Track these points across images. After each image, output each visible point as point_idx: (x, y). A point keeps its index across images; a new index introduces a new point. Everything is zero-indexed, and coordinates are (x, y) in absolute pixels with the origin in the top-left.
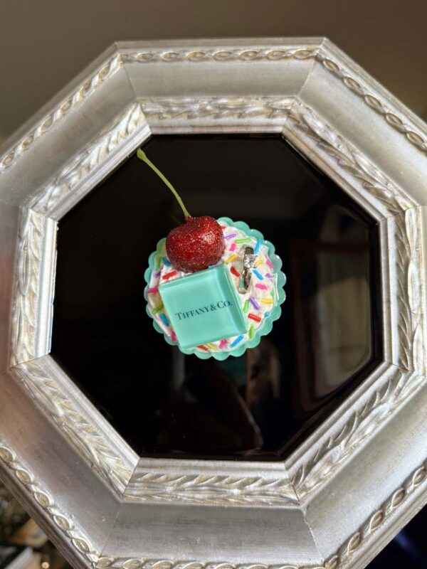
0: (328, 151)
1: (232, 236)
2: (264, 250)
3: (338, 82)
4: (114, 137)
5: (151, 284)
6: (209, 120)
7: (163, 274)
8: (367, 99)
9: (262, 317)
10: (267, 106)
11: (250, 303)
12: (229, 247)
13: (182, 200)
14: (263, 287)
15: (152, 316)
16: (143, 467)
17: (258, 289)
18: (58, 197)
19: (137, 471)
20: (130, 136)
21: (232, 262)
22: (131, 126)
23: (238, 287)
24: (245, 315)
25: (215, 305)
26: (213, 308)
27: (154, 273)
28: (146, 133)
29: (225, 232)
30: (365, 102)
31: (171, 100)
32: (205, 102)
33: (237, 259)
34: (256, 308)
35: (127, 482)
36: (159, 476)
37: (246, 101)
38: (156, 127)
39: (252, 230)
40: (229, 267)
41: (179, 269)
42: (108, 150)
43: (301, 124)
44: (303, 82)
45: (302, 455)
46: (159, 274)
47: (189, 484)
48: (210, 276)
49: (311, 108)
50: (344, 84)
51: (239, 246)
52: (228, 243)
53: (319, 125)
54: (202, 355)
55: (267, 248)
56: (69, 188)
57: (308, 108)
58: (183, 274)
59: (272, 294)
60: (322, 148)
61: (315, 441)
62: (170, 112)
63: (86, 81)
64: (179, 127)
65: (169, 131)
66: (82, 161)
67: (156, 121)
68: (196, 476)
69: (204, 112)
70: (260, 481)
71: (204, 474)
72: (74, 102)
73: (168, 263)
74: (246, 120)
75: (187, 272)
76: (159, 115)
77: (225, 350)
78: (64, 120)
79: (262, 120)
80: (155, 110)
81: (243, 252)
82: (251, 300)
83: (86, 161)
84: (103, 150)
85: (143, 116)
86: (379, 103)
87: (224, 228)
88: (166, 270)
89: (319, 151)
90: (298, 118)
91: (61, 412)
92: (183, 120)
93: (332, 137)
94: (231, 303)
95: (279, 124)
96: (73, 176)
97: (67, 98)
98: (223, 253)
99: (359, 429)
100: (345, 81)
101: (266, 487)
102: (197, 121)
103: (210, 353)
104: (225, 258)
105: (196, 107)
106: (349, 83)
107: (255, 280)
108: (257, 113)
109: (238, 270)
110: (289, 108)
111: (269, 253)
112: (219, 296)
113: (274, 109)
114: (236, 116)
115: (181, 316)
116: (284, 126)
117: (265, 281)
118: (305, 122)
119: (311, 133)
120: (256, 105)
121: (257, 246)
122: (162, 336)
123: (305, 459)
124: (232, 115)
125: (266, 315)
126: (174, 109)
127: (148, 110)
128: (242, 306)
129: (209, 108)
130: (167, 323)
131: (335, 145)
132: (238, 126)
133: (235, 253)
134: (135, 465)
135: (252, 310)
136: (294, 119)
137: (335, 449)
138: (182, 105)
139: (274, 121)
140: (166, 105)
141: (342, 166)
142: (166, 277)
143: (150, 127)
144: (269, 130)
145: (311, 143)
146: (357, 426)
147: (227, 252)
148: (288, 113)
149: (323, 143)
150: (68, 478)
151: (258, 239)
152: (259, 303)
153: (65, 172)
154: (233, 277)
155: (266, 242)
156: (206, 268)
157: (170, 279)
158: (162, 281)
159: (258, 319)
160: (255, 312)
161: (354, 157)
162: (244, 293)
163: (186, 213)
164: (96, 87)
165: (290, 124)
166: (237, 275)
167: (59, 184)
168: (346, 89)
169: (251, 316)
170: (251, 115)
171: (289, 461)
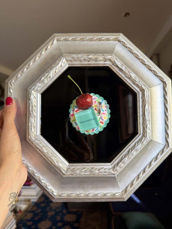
0: (122, 72)
1: (95, 99)
2: (104, 103)
3: (125, 48)
4: (57, 68)
5: (71, 113)
6: (86, 63)
7: (75, 110)
8: (134, 54)
9: (104, 122)
10: (104, 58)
11: (100, 119)
12: (94, 102)
13: (81, 89)
14: (104, 114)
15: (72, 122)
16: (70, 166)
17: (103, 114)
18: (41, 87)
19: (68, 167)
20: (62, 67)
21: (95, 107)
22: (63, 64)
23: (97, 114)
24: (99, 122)
25: (91, 119)
26: (90, 120)
27: (72, 110)
28: (67, 66)
29: (93, 98)
31: (74, 56)
32: (85, 56)
33: (97, 106)
34: (102, 120)
35: (66, 171)
36: (75, 168)
37: (97, 56)
38: (70, 64)
39: (101, 97)
40: (94, 108)
41: (80, 109)
42: (55, 72)
43: (114, 63)
44: (114, 48)
45: (115, 161)
46: (74, 110)
47: (84, 170)
48: (89, 112)
49: (117, 58)
50: (127, 49)
51: (97, 102)
52: (94, 101)
53: (119, 64)
54: (87, 133)
55: (105, 102)
56: (44, 84)
57: (116, 58)
58: (81, 110)
59: (107, 116)
60: (120, 71)
61: (119, 157)
62: (74, 60)
63: (46, 47)
64: (77, 64)
65: (74, 66)
66: (48, 75)
67: (70, 63)
68: (86, 168)
69: (85, 60)
70: (104, 169)
71: (88, 167)
72: (42, 54)
73: (76, 107)
74: (97, 63)
75: (82, 110)
76: (71, 61)
77: (93, 132)
78: (39, 60)
79: (102, 62)
80: (70, 59)
81: (98, 104)
82: (101, 118)
83: (49, 76)
84: (54, 72)
85: (66, 61)
86: (138, 55)
87: (92, 96)
88: (76, 109)
89: (119, 72)
90: (113, 62)
91: (45, 151)
92: (78, 63)
93: (123, 68)
94: (95, 119)
95: (108, 64)
96: (45, 80)
97: (40, 53)
98: (92, 104)
99: (131, 153)
100: (128, 48)
101: (106, 170)
102: (82, 63)
103: (89, 133)
104: (93, 106)
105: (83, 58)
106: (129, 49)
107: (102, 112)
108: (101, 60)
109: (97, 109)
110: (111, 59)
111: (105, 104)
112: (92, 117)
113: (106, 59)
114: (94, 61)
115: (81, 123)
116: (109, 64)
117: (105, 112)
118: (115, 63)
119: (117, 67)
120: (101, 58)
121: (102, 101)
122: (75, 128)
123: (116, 162)
124: (93, 61)
125: (105, 122)
126: (76, 59)
127: (68, 59)
128: (98, 119)
129: (86, 59)
130: (76, 124)
131: (124, 70)
132: (95, 64)
133: (96, 104)
134: (68, 165)
135: (101, 120)
136: (112, 62)
137: (125, 159)
138: (78, 58)
139: (106, 63)
140: (73, 58)
141: (127, 77)
142: (76, 111)
143: (68, 64)
144: (104, 65)
145: (117, 70)
146: (131, 152)
147: (94, 104)
148: (110, 60)
149: (121, 70)
150: (46, 171)
151: (102, 99)
152: (103, 118)
153: (43, 79)
154: (95, 111)
155: (105, 100)
156: (88, 109)
157: (77, 112)
158: (75, 113)
159: (103, 123)
160: (102, 121)
161: (130, 74)
162: (99, 116)
163: (82, 93)
164: (49, 49)
165: (111, 64)
166: (97, 110)
167: (41, 83)
168: (127, 51)
169: (101, 122)
170: (99, 61)
171: (112, 163)
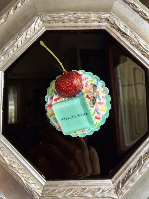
0: (126, 38)
1: (85, 79)
3: (127, 5)
4: (29, 32)
5: (48, 102)
6: (72, 24)
7: (54, 99)
8: (140, 13)
9: (101, 117)
10: (98, 17)
11: (95, 112)
12: (85, 85)
13: (62, 64)
14: (100, 103)
15: (50, 118)
16: (47, 186)
17: (100, 105)
18: (4, 61)
19: (45, 188)
20: (36, 31)
21: (86, 93)
22: (37, 27)
23: (90, 104)
24: (93, 117)
25: (80, 114)
26: (79, 116)
27: (49, 97)
28: (43, 30)
29: (83, 77)
30: (139, 15)
31: (54, 14)
32: (70, 15)
33: (89, 92)
34: (98, 113)
35: (40, 195)
37: (89, 15)
38: (48, 27)
39: (95, 76)
40: (85, 95)
41: (61, 97)
42: (26, 39)
43: (113, 25)
44: (112, 6)
45: (119, 176)
46: (52, 98)
47: (69, 193)
49: (117, 18)
50: (130, 6)
51: (89, 84)
52: (84, 83)
53: (122, 26)
54: (73, 135)
55: (102, 84)
56: (9, 56)
57: (116, 18)
58: (63, 99)
59: (105, 106)
60: (123, 36)
61: (125, 169)
62: (54, 20)
63: (15, 5)
64: (58, 27)
65: (54, 29)
66: (14, 43)
67: (48, 25)
68: (72, 189)
69: (70, 20)
70: (101, 190)
71: (75, 188)
72: (9, 15)
73: (56, 94)
74: (89, 24)
75: (65, 98)
76: (49, 22)
77: (84, 132)
78: (5, 23)
79: (96, 24)
80: (48, 19)
81: (92, 87)
82: (96, 110)
83: (16, 44)
84: (24, 38)
85: (42, 22)
86: (146, 15)
87: (82, 75)
88: (55, 97)
89: (121, 37)
90: (112, 22)
92: (60, 24)
93: (128, 32)
95: (104, 26)
96: (10, 51)
97: (6, 13)
98: (82, 88)
99: (144, 165)
100: (131, 5)
102: (66, 24)
103: (77, 134)
104: (83, 91)
105: (67, 18)
106: (132, 6)
107: (98, 100)
108: (94, 21)
109: (90, 96)
110: (109, 18)
111: (103, 86)
112: (81, 111)
113: (102, 19)
114: (84, 22)
115: (64, 119)
116: (106, 26)
117: (102, 100)
118: (116, 25)
119: (119, 30)
120: (94, 17)
121: (97, 83)
123: (120, 178)
124: (82, 21)
126: (56, 19)
127: (44, 19)
128: (92, 113)
129: (72, 18)
130: (57, 122)
131: (129, 35)
132: (85, 26)
133: (88, 88)
134: (44, 185)
135: (96, 115)
136: (111, 23)
137: (134, 174)
138: (60, 17)
139: (101, 24)
140: (52, 17)
141: (132, 45)
142: (56, 100)
143: (45, 27)
144: (99, 28)
145: (118, 34)
147: (84, 87)
148: (108, 21)
149: (124, 34)
150: (12, 189)
151: (97, 80)
152: (100, 112)
153: (6, 49)
154: (87, 99)
155: (102, 81)
156: (75, 96)
157: (57, 101)
158: (54, 102)
159: (99, 119)
160: (98, 116)
161: (138, 40)
162: (93, 107)
163: (64, 70)
164: (19, 8)
165: (108, 25)
166: (89, 98)
167: (4, 55)
168: (131, 9)
169: (96, 118)
170: (91, 21)
171: (113, 179)
